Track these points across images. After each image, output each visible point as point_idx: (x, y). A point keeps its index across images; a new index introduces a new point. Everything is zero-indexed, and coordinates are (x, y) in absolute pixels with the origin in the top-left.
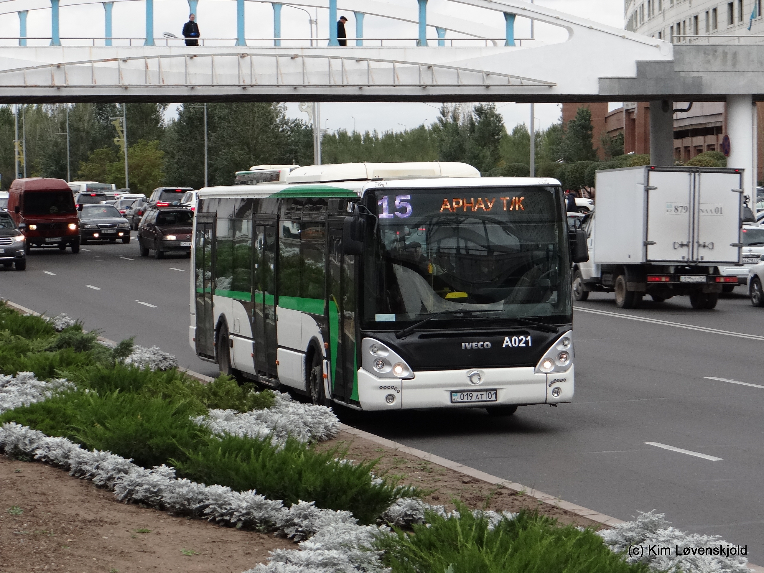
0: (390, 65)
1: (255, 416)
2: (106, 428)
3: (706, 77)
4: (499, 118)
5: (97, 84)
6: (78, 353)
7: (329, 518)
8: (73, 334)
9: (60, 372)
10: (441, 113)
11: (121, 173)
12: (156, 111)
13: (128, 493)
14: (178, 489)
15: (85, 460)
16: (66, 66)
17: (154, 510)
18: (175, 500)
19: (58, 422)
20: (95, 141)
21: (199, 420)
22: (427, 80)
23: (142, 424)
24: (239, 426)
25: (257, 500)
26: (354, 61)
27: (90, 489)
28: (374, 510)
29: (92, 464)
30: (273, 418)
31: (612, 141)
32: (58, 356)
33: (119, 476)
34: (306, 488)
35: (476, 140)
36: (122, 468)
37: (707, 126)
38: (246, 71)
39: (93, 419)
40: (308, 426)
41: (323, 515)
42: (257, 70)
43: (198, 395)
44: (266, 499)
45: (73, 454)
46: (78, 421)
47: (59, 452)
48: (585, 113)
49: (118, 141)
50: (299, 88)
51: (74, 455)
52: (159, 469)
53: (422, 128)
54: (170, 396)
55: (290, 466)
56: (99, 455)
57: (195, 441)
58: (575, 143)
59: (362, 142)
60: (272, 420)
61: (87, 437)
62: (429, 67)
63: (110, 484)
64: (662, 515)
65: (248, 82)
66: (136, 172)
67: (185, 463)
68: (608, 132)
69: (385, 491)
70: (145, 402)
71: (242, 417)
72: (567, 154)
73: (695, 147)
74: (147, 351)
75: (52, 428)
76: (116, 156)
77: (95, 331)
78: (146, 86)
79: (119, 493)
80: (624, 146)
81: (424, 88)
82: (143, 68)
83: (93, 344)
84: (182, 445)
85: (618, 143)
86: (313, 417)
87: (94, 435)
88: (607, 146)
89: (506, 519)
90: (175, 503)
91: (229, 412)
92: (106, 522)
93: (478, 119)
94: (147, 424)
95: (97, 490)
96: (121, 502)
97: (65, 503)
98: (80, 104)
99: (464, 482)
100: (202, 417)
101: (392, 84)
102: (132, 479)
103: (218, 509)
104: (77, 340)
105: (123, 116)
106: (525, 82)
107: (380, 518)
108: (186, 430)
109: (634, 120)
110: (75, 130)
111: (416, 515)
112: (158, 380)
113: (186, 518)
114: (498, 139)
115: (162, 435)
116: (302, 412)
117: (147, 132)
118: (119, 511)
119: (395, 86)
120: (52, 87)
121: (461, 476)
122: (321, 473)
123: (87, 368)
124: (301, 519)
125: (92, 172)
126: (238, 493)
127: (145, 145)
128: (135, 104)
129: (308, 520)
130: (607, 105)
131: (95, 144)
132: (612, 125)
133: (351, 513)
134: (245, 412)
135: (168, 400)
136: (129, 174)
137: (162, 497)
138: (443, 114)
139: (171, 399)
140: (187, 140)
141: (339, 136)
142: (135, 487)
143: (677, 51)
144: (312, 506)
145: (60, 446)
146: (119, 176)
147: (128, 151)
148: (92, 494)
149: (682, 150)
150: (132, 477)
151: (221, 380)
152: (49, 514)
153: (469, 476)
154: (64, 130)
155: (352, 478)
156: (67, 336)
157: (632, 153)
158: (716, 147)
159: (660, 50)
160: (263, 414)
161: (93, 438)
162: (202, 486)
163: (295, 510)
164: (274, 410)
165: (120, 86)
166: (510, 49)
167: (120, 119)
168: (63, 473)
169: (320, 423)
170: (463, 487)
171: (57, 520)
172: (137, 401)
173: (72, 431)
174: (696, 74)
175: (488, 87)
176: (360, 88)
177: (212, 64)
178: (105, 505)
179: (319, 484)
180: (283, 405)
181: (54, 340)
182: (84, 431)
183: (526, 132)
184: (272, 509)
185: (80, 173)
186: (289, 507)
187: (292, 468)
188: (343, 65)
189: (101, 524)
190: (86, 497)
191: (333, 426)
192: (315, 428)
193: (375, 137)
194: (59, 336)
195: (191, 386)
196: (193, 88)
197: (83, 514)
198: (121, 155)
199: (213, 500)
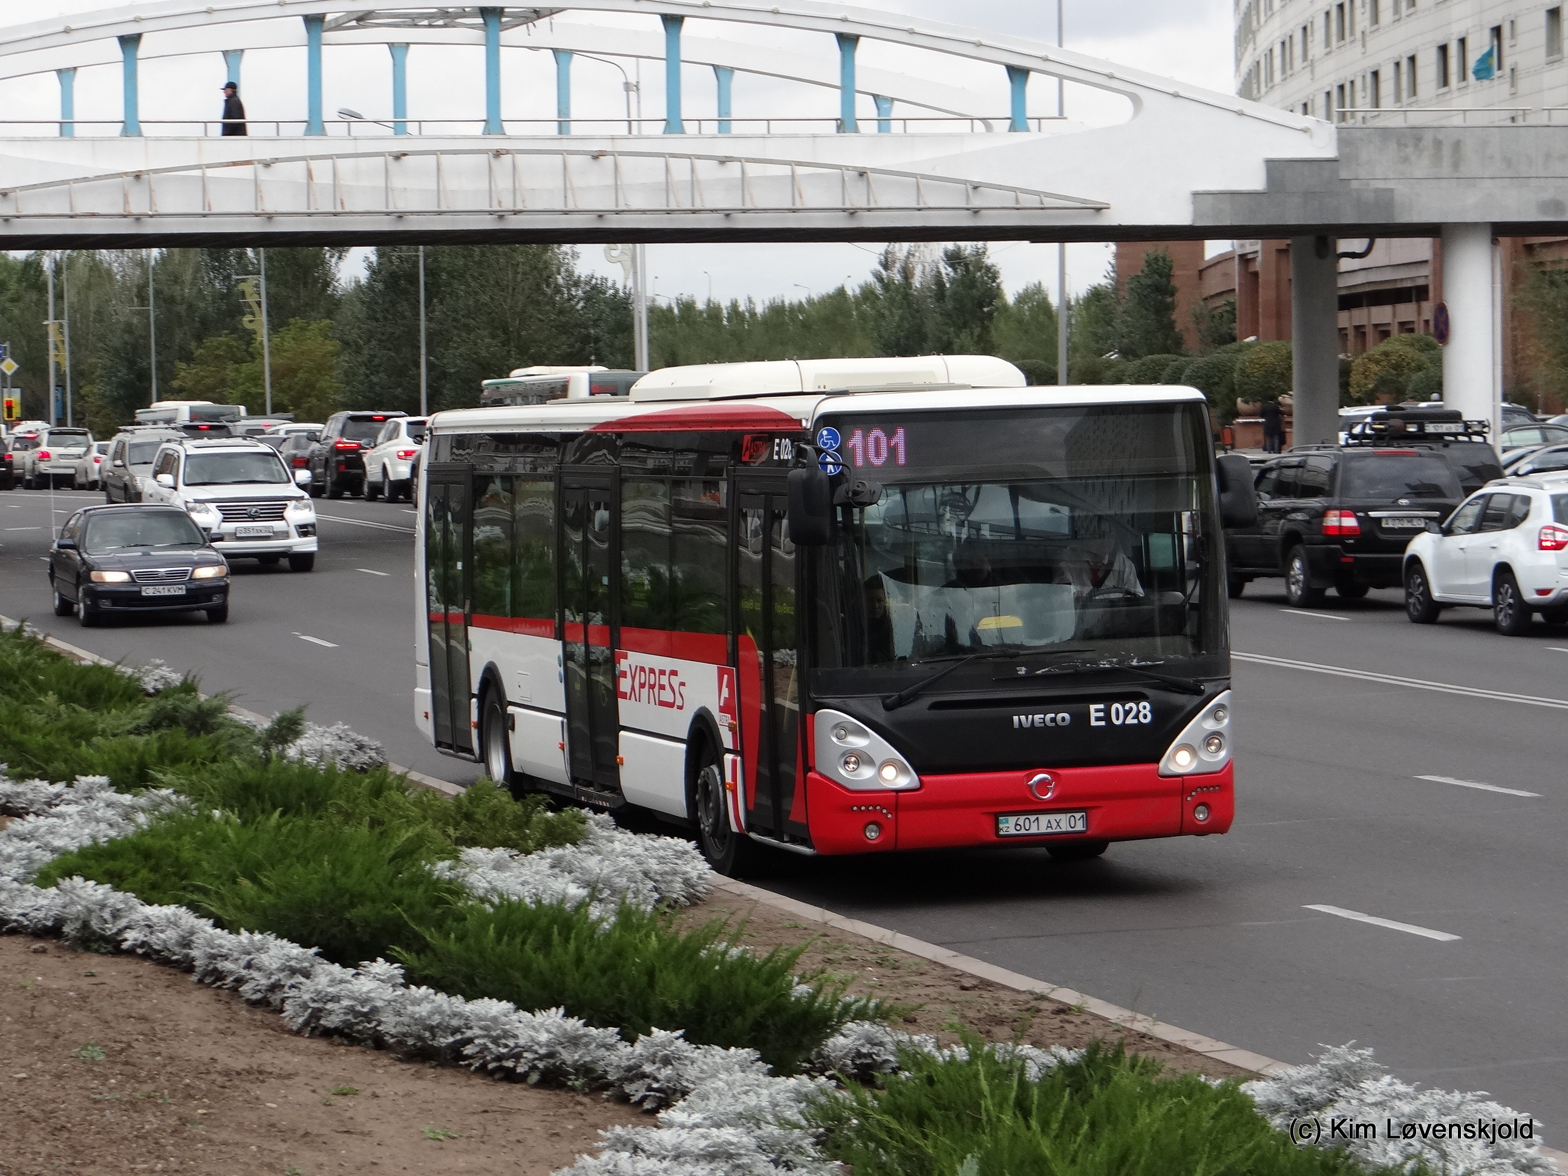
0: (786, 170)
1: (549, 860)
2: (260, 884)
3: (1401, 189)
4: (992, 274)
5: (214, 210)
6: (193, 739)
7: (715, 1063)
8: (180, 700)
9: (160, 776)
10: (881, 264)
11: (256, 385)
12: (323, 262)
13: (311, 1016)
14: (410, 1008)
15: (225, 951)
16: (152, 175)
17: (363, 1049)
18: (405, 1029)
19: (166, 876)
20: (205, 322)
21: (442, 869)
22: (858, 200)
23: (333, 879)
24: (520, 880)
25: (569, 1029)
26: (715, 163)
27: (235, 1007)
28: (799, 1047)
29: (237, 960)
30: (584, 864)
31: (1213, 317)
32: (156, 745)
33: (292, 981)
34: (664, 1003)
35: (948, 315)
36: (298, 966)
37: (1399, 285)
38: (503, 183)
39: (233, 868)
40: (651, 879)
41: (701, 1057)
42: (526, 182)
43: (436, 820)
44: (586, 1025)
45: (198, 940)
46: (204, 873)
47: (171, 935)
48: (1161, 263)
49: (251, 321)
50: (608, 216)
51: (201, 941)
52: (370, 969)
53: (841, 292)
54: (381, 823)
55: (631, 961)
56: (252, 941)
57: (438, 911)
58: (1142, 321)
59: (725, 322)
60: (582, 868)
61: (225, 905)
62: (862, 174)
63: (275, 998)
64: (1368, 1052)
65: (508, 205)
66: (285, 382)
67: (422, 956)
68: (1206, 299)
69: (820, 1008)
70: (333, 834)
71: (526, 862)
72: (1126, 341)
73: (1376, 326)
74: (325, 732)
75: (154, 887)
76: (246, 351)
77: (224, 693)
78: (309, 215)
79: (292, 1015)
80: (1236, 325)
81: (852, 214)
82: (302, 179)
83: (220, 720)
84: (413, 917)
85: (1224, 319)
86: (662, 860)
87: (239, 902)
88: (1203, 327)
89: (1062, 1062)
90: (404, 1035)
91: (500, 852)
92: (271, 1073)
93: (952, 274)
94: (344, 880)
95: (248, 1011)
96: (298, 1033)
97: (187, 1036)
98: (176, 250)
99: (963, 988)
100: (447, 863)
101: (790, 206)
102: (320, 987)
103: (491, 1046)
104: (189, 712)
105: (259, 273)
106: (1049, 202)
107: (809, 1061)
108: (421, 889)
109: (1256, 274)
110: (166, 301)
111: (878, 1055)
112: (356, 790)
113: (428, 1065)
114: (990, 315)
115: (373, 901)
116: (638, 850)
117: (307, 304)
118: (294, 1052)
119: (794, 211)
120: (125, 216)
121: (957, 976)
122: (693, 973)
123: (215, 766)
124: (657, 1065)
125: (198, 382)
126: (529, 1015)
127: (302, 329)
128: (282, 249)
129: (670, 1067)
130: (1203, 245)
131: (204, 328)
132: (1213, 284)
133: (758, 1052)
134: (530, 853)
135: (377, 830)
136: (272, 386)
137: (380, 1023)
138: (886, 265)
139: (383, 828)
140: (385, 318)
141: (680, 309)
142: (325, 1003)
143: (1344, 140)
144: (677, 1038)
145: (174, 923)
146: (253, 390)
147: (269, 340)
148: (239, 1017)
149: (1351, 333)
150: (318, 984)
151: (480, 789)
152: (158, 1058)
153: (972, 976)
154: (143, 299)
155: (754, 983)
156: (169, 704)
157: (1252, 338)
158: (1416, 326)
159: (1311, 137)
160: (565, 855)
161: (236, 907)
162: (458, 1001)
163: (645, 1047)
164: (585, 848)
165: (257, 215)
166: (1019, 137)
167: (252, 279)
168: (179, 976)
169: (675, 873)
170: (963, 998)
171: (174, 1070)
172: (317, 832)
173: (192, 892)
174: (1381, 185)
175: (976, 211)
176: (727, 215)
177: (438, 169)
178: (266, 1039)
179: (689, 996)
180: (603, 837)
181: (144, 712)
182: (217, 893)
183: (1045, 299)
184: (599, 1046)
185: (175, 384)
186: (632, 1041)
187: (634, 964)
188: (693, 170)
189: (261, 1078)
190: (227, 1025)
191: (700, 877)
192: (665, 882)
193: (749, 312)
194: (153, 705)
195: (422, 802)
196: (400, 217)
197: (225, 1059)
198: (255, 348)
199: (481, 1028)
